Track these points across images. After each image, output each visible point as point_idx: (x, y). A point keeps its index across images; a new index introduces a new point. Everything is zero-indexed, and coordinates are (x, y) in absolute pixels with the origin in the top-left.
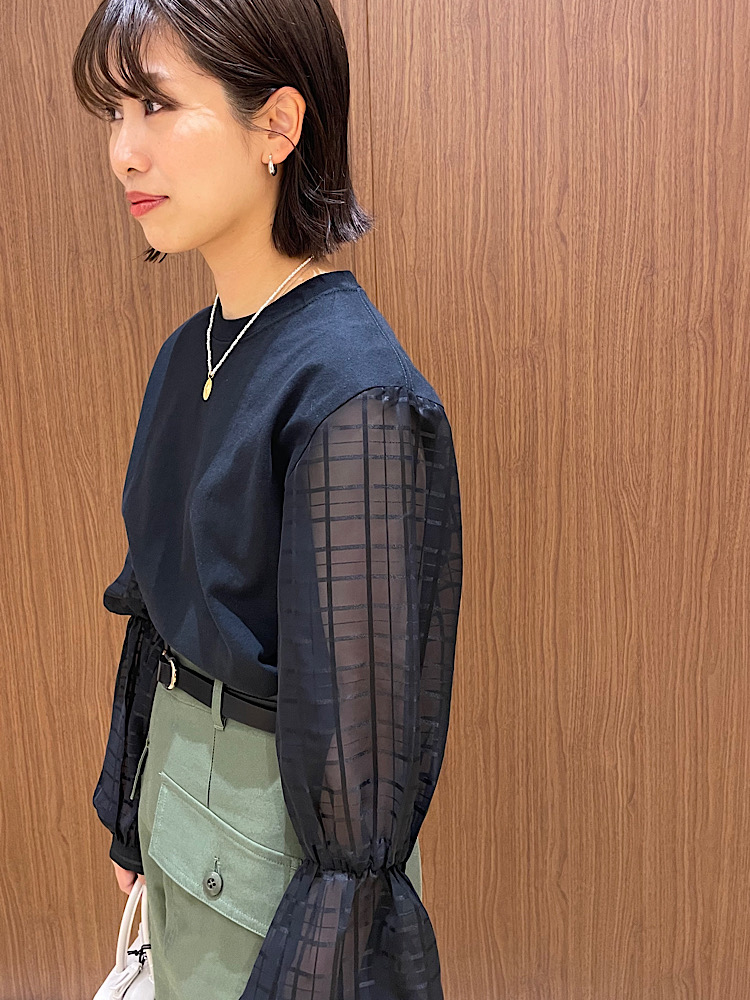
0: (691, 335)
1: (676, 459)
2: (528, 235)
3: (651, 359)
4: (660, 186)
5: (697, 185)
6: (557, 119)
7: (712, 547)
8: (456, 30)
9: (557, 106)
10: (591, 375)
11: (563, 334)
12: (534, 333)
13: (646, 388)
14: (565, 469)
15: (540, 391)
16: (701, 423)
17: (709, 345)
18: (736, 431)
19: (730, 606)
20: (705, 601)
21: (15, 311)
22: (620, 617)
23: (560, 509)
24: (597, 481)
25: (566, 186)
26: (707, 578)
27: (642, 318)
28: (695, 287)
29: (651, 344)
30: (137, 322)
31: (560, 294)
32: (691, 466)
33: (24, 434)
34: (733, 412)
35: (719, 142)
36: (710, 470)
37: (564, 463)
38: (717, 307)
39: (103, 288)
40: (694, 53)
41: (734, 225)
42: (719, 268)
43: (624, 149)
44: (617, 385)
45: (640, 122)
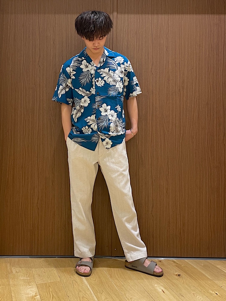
0: (176, 93)
1: (174, 117)
2: (146, 72)
3: (169, 97)
4: (170, 65)
5: (177, 64)
6: (151, 52)
7: (182, 135)
8: (133, 35)
9: (151, 50)
10: (158, 100)
11: (152, 92)
12: (147, 91)
13: (168, 103)
14: (153, 119)
15: (148, 103)
16: (179, 110)
17: (180, 95)
18: (185, 112)
19: (185, 148)
20: (181, 147)
21: (41, 84)
23: (152, 127)
24: (159, 121)
25: (153, 64)
26: (181, 142)
27: (167, 89)
28: (177, 84)
29: (169, 94)
31: (152, 84)
32: (177, 118)
33: (40, 110)
34: (184, 108)
35: (180, 58)
36: (181, 119)
37: (153, 118)
38: (181, 87)
41: (183, 73)
42: (181, 80)
43: (163, 58)
44: (163, 102)
45: (166, 53)
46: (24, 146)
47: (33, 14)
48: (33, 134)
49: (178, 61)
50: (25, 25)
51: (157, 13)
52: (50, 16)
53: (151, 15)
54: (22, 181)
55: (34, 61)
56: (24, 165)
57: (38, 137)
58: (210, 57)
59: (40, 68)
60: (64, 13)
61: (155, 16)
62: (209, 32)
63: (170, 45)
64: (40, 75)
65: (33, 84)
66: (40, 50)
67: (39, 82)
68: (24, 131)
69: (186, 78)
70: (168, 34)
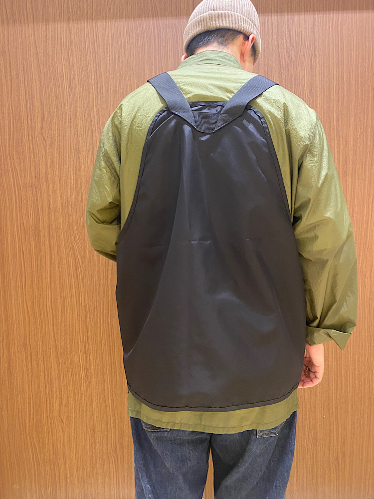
46: (25, 303)
47: (23, 24)
48: (40, 278)
49: (335, 116)
51: (291, 10)
52: (59, 25)
53: (277, 16)
54: (28, 370)
55: (31, 127)
56: (28, 340)
57: (52, 285)
59: (46, 141)
60: (87, 20)
61: (286, 17)
63: (318, 82)
64: (46, 157)
65: (34, 177)
66: (42, 104)
67: (44, 172)
68: (22, 273)
69: (352, 152)
70: (313, 56)
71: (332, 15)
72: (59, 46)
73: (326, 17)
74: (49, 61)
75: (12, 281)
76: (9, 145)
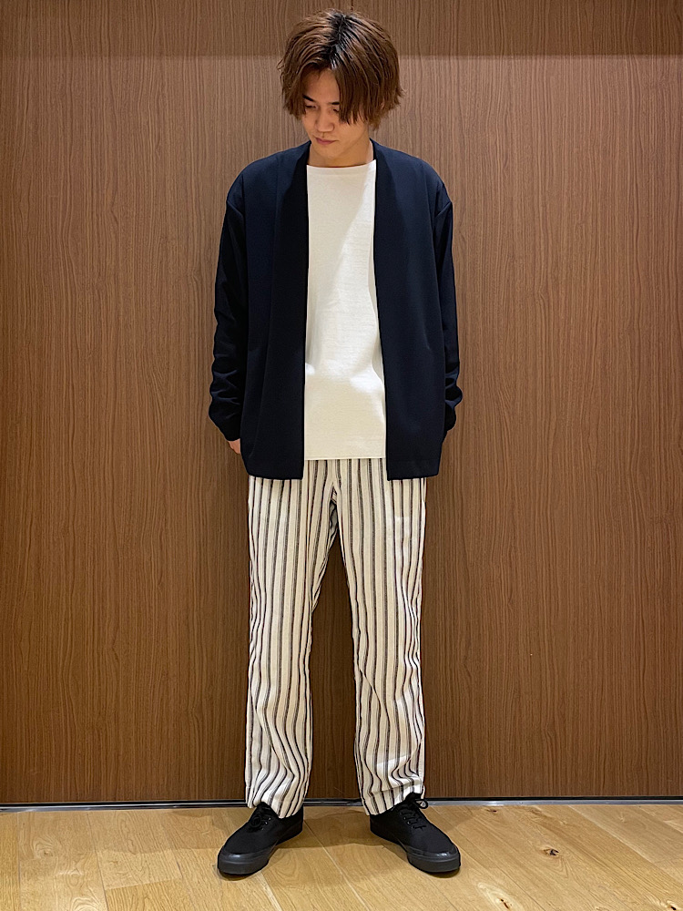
0: (536, 296)
1: (530, 371)
3: (514, 311)
4: (516, 212)
5: (536, 213)
6: (459, 173)
7: (553, 424)
8: (403, 121)
9: (459, 165)
10: (480, 319)
13: (512, 328)
16: (544, 349)
17: (546, 303)
18: (563, 354)
19: (565, 464)
20: (550, 461)
21: (121, 274)
22: (500, 473)
24: (485, 385)
25: (464, 209)
26: (551, 445)
27: (508, 287)
28: (537, 269)
29: (514, 301)
30: (201, 283)
32: (539, 376)
33: (118, 356)
34: (561, 343)
35: (547, 189)
36: (550, 378)
38: (549, 280)
39: (181, 261)
40: (532, 141)
41: (557, 235)
42: (550, 258)
43: (496, 190)
44: (496, 324)
45: (505, 178)
46: (70, 466)
47: (94, 58)
49: (540, 199)
50: (67, 91)
51: (476, 53)
52: (146, 63)
53: (457, 59)
54: (67, 573)
55: (98, 201)
56: (71, 523)
57: (115, 439)
58: (637, 185)
59: (117, 223)
60: (187, 56)
61: (470, 62)
62: (634, 110)
63: (515, 152)
64: (117, 245)
65: (97, 275)
66: (115, 170)
67: (113, 268)
68: (69, 419)
69: (565, 251)
70: (509, 116)
71: (534, 61)
72: (145, 89)
73: (526, 63)
74: (129, 111)
75: (53, 431)
76: (62, 227)
